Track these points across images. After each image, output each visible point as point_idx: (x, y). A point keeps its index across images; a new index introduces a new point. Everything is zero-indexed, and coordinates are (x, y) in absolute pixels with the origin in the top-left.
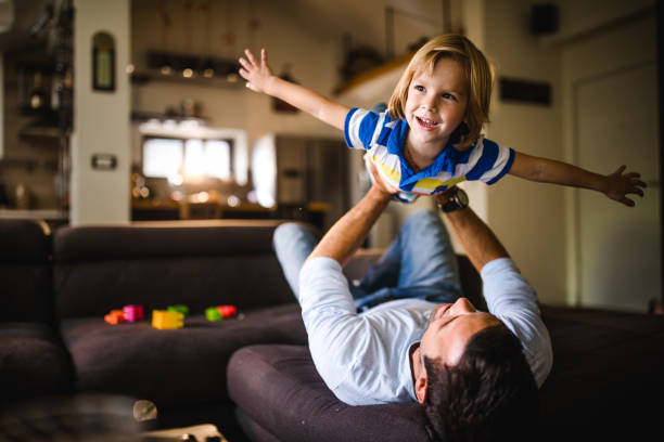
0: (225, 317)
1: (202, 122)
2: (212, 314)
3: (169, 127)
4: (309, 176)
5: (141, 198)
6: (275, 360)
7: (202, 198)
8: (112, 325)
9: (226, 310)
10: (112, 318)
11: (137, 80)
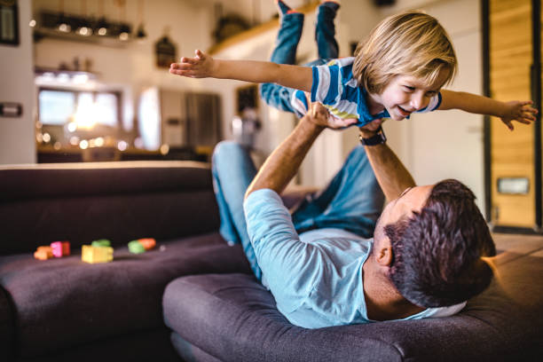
0: (148, 250)
1: (93, 76)
2: (136, 247)
3: (63, 80)
4: (188, 124)
5: (44, 143)
6: (215, 289)
7: (99, 142)
8: (43, 261)
9: (148, 243)
10: (41, 254)
11: (37, 37)
